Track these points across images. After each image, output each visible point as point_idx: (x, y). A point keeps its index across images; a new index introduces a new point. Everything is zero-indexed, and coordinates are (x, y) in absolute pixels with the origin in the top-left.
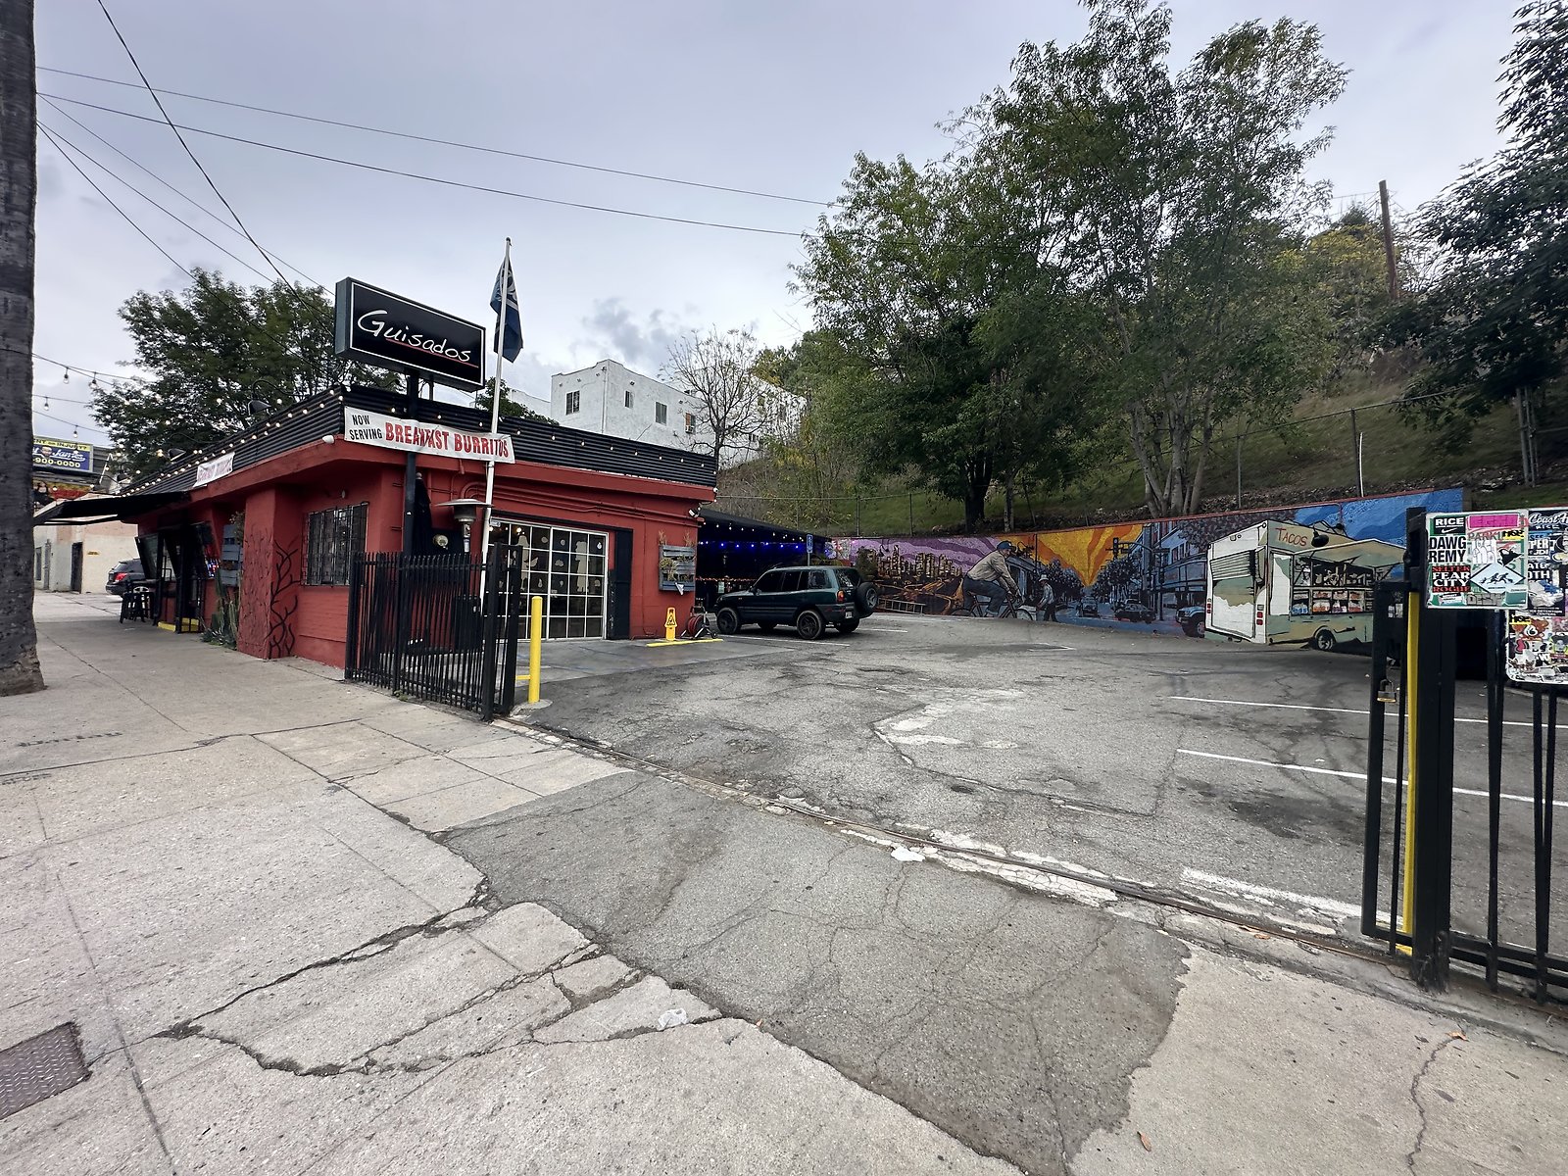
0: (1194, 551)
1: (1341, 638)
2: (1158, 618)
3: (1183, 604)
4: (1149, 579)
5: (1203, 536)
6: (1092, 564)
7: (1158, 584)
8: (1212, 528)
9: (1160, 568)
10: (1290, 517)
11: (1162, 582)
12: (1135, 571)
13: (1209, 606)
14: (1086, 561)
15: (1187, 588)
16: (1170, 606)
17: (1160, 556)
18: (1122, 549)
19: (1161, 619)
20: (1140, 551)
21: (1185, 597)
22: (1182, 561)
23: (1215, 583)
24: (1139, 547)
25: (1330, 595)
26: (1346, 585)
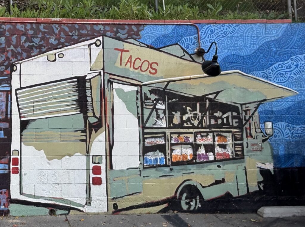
1: (209, 194)
10: (134, 35)
13: (16, 162)
23: (24, 125)
25: (191, 139)
26: (210, 126)
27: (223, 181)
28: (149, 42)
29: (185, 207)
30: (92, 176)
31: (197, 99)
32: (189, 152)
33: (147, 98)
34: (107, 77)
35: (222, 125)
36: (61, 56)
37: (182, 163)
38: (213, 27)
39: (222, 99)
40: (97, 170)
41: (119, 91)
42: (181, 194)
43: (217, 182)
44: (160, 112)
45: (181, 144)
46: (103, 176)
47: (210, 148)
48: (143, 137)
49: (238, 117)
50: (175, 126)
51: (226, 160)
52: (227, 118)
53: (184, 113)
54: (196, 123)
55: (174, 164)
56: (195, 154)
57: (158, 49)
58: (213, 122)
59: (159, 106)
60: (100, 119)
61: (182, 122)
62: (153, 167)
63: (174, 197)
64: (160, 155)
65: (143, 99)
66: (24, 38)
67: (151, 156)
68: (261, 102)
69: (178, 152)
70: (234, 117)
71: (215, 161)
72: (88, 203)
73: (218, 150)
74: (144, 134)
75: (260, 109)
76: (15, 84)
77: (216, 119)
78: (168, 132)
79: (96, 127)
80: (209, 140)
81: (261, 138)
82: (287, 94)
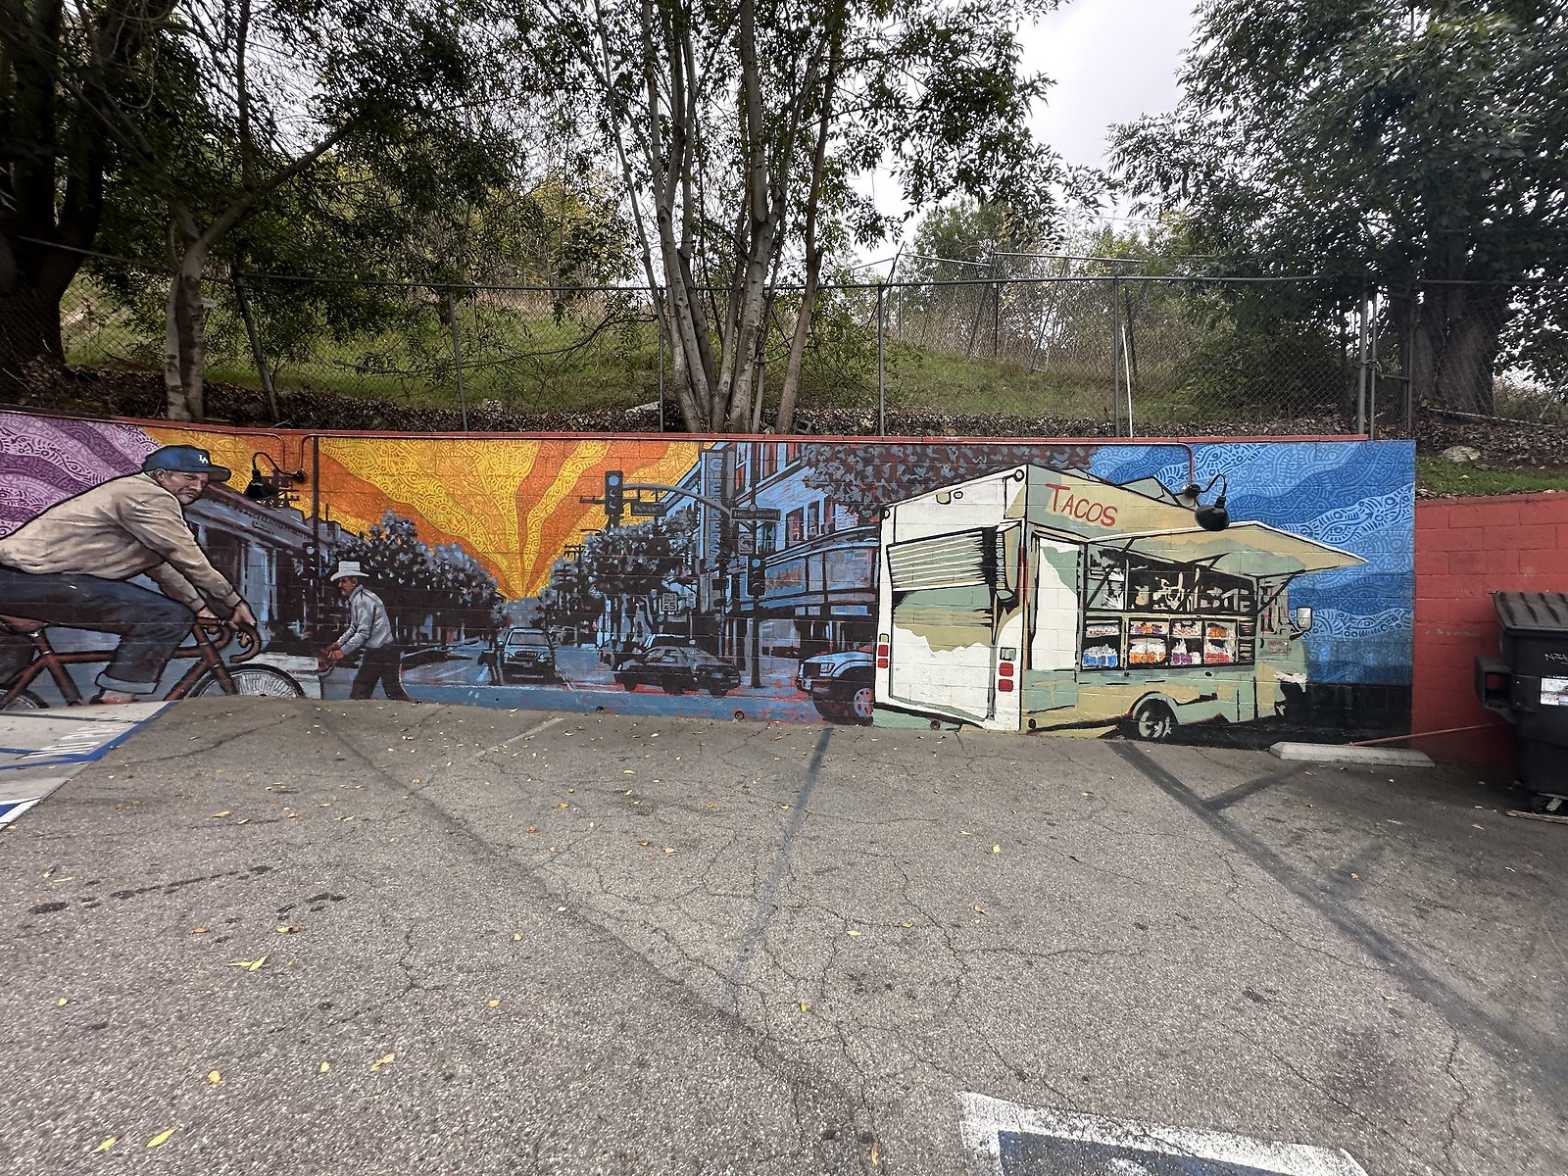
0: (845, 520)
1: (1186, 716)
2: (747, 680)
3: (813, 644)
4: (720, 585)
5: (870, 487)
6: (534, 536)
7: (745, 595)
8: (893, 469)
9: (752, 557)
10: (1078, 462)
11: (756, 591)
12: (677, 563)
13: (884, 650)
14: (513, 528)
15: (826, 607)
16: (781, 652)
17: (753, 529)
18: (635, 502)
19: (756, 684)
20: (692, 513)
21: (820, 629)
22: (814, 543)
23: (898, 598)
24: (687, 501)
25: (1165, 630)
26: (1199, 610)
27: (1214, 697)
28: (1104, 474)
29: (1145, 733)
30: (998, 677)
31: (1179, 566)
32: (1158, 649)
33: (1095, 564)
34: (1031, 529)
35: (1221, 610)
36: (960, 495)
37: (1147, 666)
38: (1218, 450)
39: (1223, 567)
40: (1007, 669)
41: (1050, 552)
42: (1141, 712)
43: (1203, 698)
44: (1115, 586)
45: (1146, 636)
46: (1015, 679)
47: (1195, 645)
48: (1084, 624)
49: (1250, 598)
50: (1139, 609)
51: (1221, 665)
52: (1231, 599)
53: (1155, 587)
54: (1175, 604)
55: (1132, 667)
56: (1168, 653)
57: (1119, 486)
58: (1204, 604)
59: (1113, 577)
60: (1016, 594)
61: (1152, 602)
62: (1097, 669)
63: (1129, 717)
64: (1110, 652)
65: (1087, 565)
66: (901, 468)
67: (1094, 652)
68: (1294, 575)
69: (1140, 648)
70: (1242, 598)
71: (1203, 665)
72: (991, 716)
73: (1209, 648)
74: (1086, 618)
75: (1291, 586)
76: (886, 538)
77: (1210, 599)
78: (1126, 617)
79: (1010, 605)
80: (1196, 632)
81: (1288, 632)
82: (1345, 562)
